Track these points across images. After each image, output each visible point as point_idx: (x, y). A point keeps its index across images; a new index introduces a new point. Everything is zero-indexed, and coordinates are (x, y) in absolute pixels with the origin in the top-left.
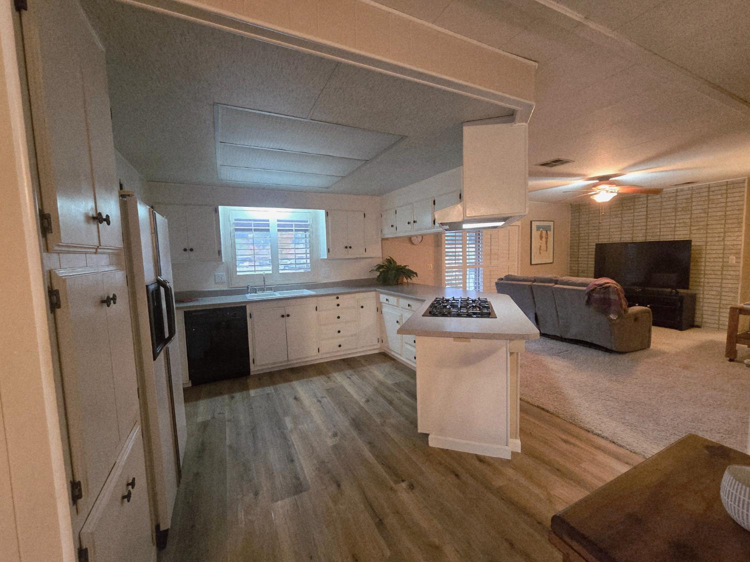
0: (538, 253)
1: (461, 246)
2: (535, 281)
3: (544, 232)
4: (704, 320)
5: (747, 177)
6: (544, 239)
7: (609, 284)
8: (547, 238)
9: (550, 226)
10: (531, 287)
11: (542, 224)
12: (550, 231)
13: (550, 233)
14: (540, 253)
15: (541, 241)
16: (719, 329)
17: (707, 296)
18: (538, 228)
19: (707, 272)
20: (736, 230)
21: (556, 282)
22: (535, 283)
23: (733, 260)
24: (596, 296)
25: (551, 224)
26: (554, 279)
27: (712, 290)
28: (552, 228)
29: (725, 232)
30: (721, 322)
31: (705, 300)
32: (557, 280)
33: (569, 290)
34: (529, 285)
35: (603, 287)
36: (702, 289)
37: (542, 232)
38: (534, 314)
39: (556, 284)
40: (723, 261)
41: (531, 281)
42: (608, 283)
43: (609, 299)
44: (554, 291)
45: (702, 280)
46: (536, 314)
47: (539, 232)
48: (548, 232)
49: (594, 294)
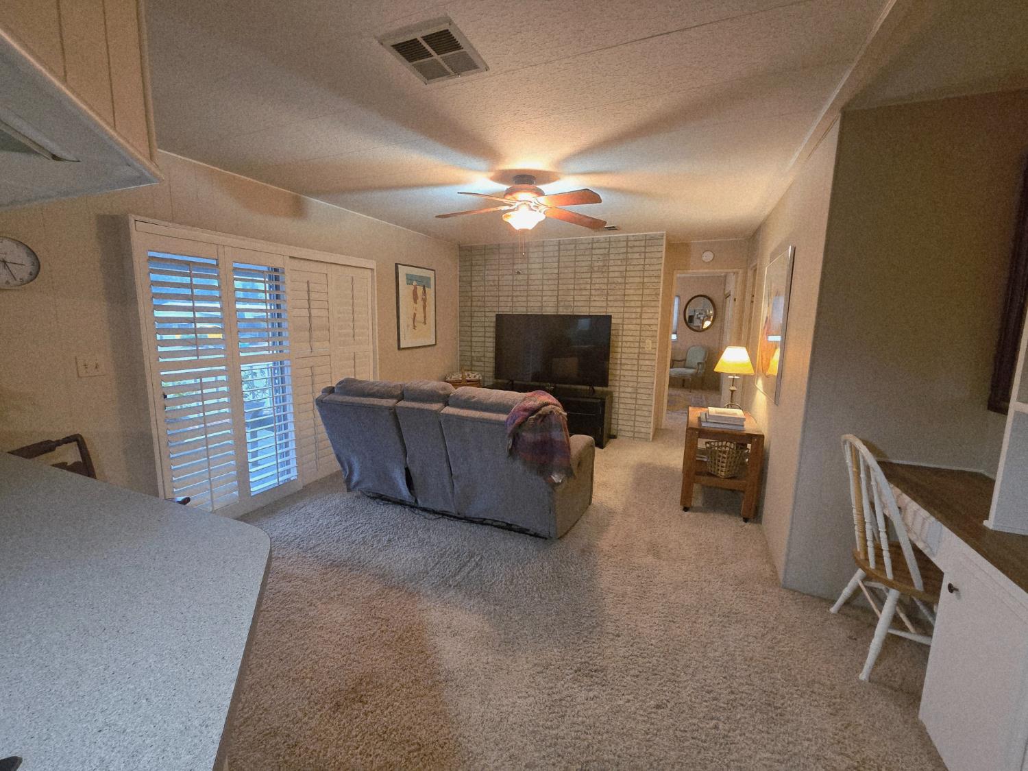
0: (411, 326)
1: (218, 305)
2: (401, 397)
3: (420, 290)
4: (620, 427)
5: (664, 232)
6: (420, 300)
7: (550, 406)
8: (424, 300)
9: (429, 278)
10: (394, 413)
11: (415, 271)
12: (429, 287)
13: (430, 292)
14: (414, 326)
15: (415, 305)
16: (634, 437)
17: (622, 395)
18: (410, 279)
19: (623, 361)
20: (653, 304)
21: (446, 400)
22: (402, 404)
23: (649, 345)
24: (528, 436)
25: (430, 274)
26: (441, 392)
27: (628, 386)
28: (432, 282)
29: (642, 307)
30: (636, 429)
31: (622, 401)
32: (448, 396)
33: (474, 420)
34: (389, 408)
35: (540, 415)
36: (618, 385)
37: (416, 288)
38: (404, 471)
39: (446, 404)
40: (639, 347)
41: (392, 397)
42: (547, 404)
43: (551, 440)
44: (442, 423)
45: (618, 372)
46: (407, 471)
47: (412, 288)
48: (426, 289)
49: (524, 434)
